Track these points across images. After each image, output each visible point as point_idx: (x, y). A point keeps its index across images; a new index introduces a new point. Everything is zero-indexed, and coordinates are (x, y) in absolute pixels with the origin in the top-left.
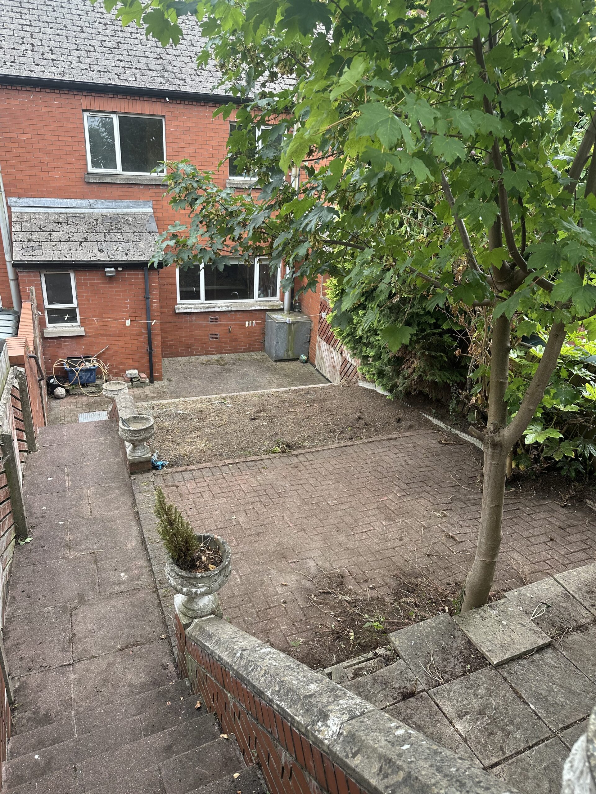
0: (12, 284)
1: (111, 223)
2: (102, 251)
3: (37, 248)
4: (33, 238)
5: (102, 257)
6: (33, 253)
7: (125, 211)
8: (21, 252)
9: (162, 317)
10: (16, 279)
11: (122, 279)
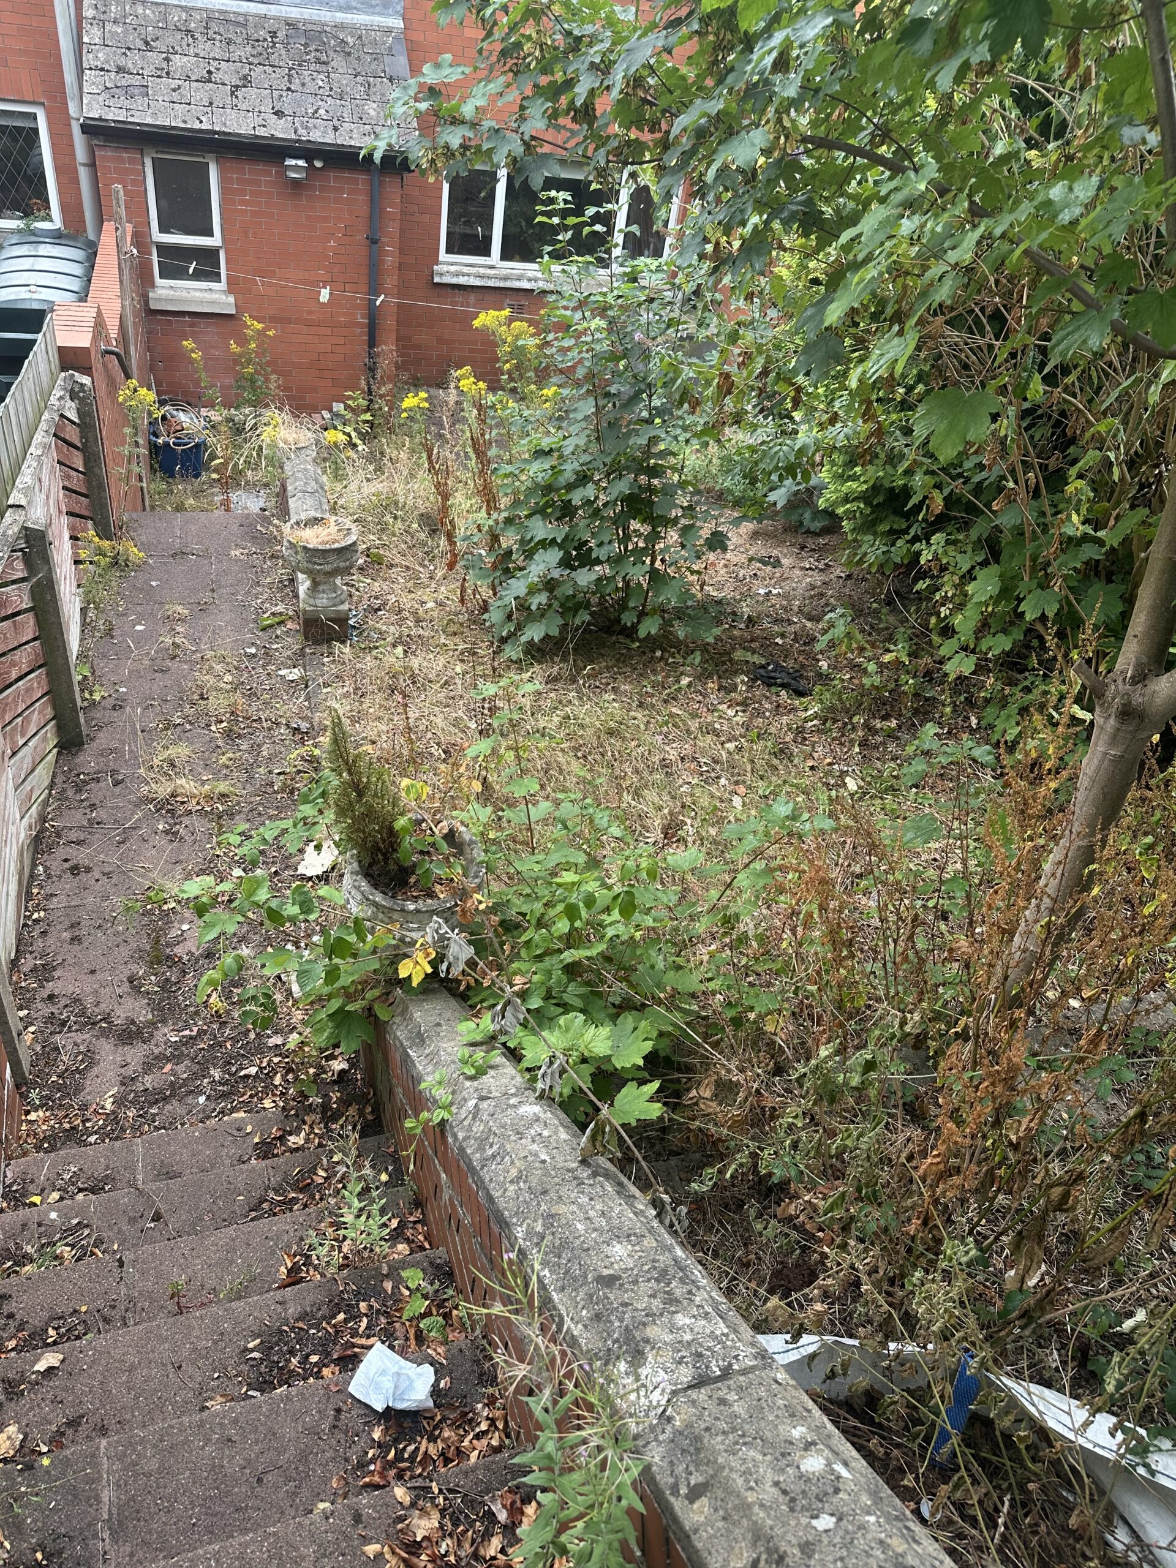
0: (83, 174)
1: (306, 45)
2: (279, 114)
3: (136, 91)
4: (130, 65)
5: (280, 130)
6: (127, 104)
7: (341, 17)
8: (101, 98)
9: (402, 290)
10: (92, 165)
11: (322, 189)
